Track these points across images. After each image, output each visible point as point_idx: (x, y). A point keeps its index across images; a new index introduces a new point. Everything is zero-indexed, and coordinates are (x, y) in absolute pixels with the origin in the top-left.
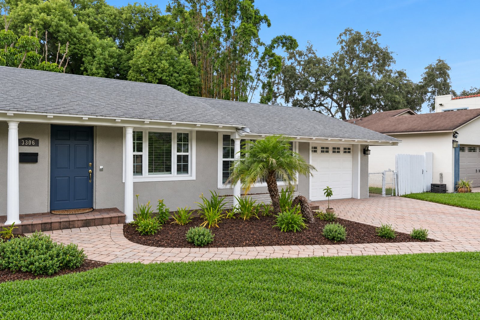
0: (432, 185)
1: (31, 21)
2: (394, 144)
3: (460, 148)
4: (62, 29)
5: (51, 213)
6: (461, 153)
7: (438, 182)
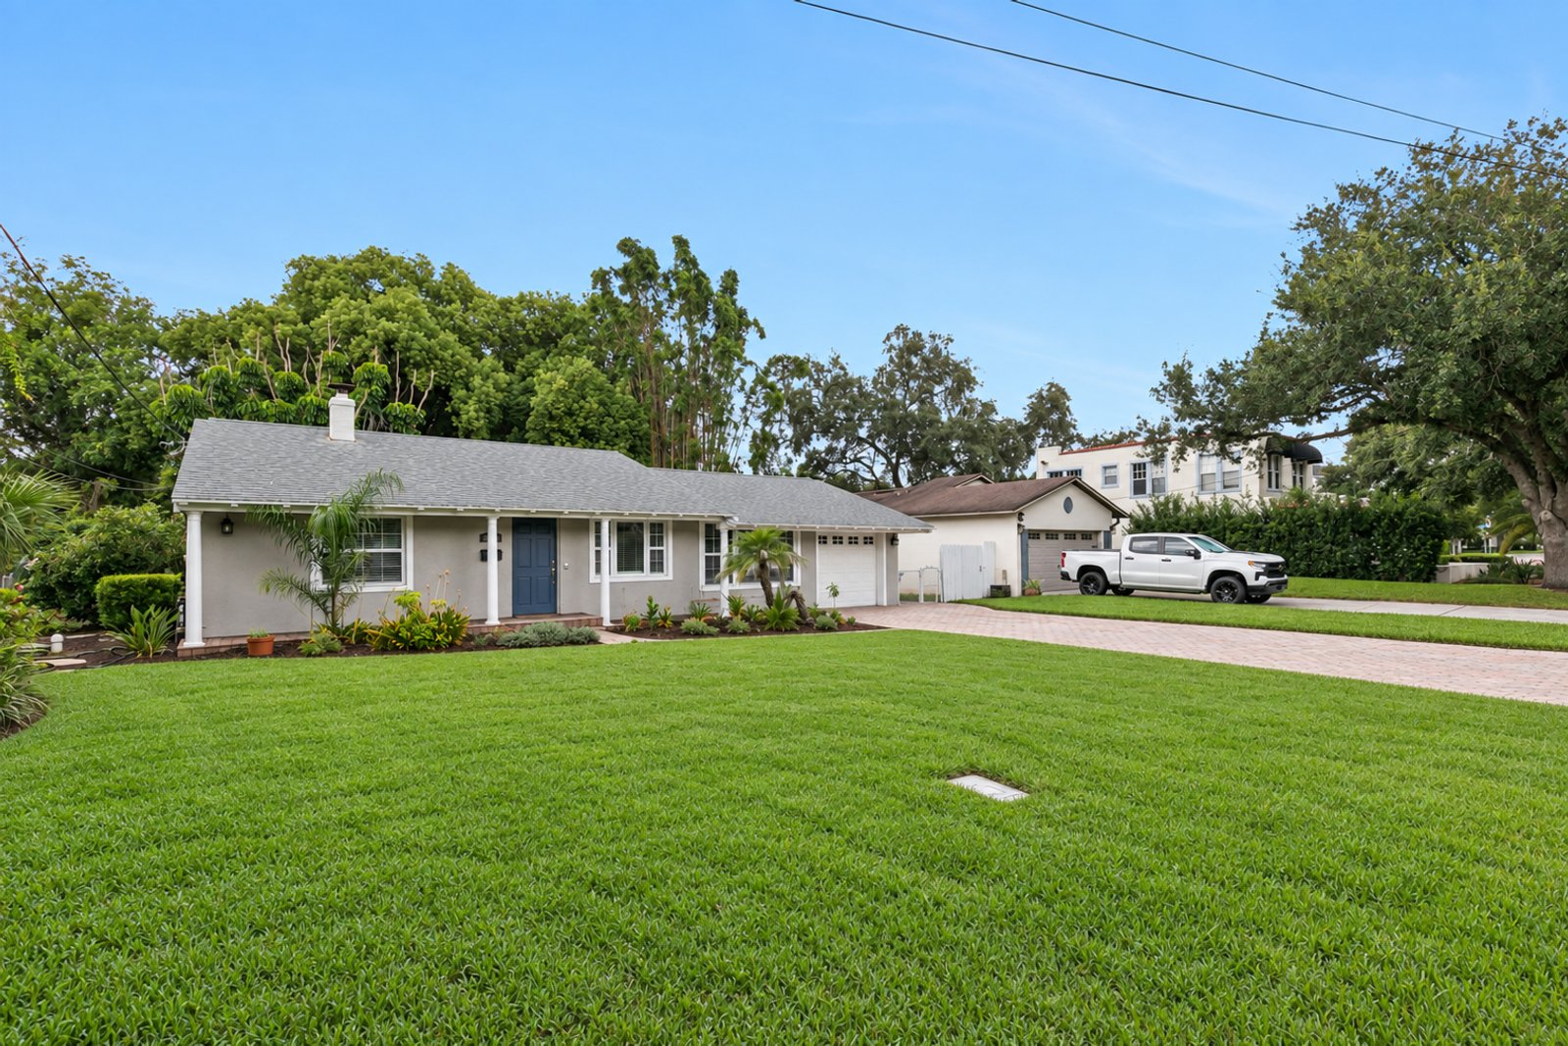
0: (992, 587)
1: (362, 330)
2: (928, 531)
3: (1030, 535)
4: (415, 345)
5: (514, 617)
6: (1032, 543)
7: (1000, 583)
